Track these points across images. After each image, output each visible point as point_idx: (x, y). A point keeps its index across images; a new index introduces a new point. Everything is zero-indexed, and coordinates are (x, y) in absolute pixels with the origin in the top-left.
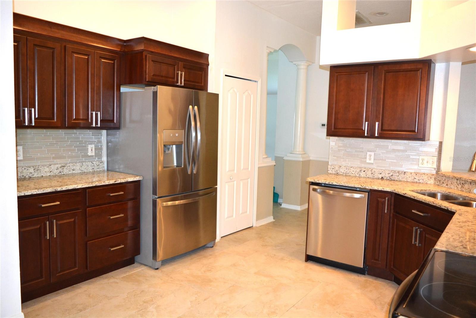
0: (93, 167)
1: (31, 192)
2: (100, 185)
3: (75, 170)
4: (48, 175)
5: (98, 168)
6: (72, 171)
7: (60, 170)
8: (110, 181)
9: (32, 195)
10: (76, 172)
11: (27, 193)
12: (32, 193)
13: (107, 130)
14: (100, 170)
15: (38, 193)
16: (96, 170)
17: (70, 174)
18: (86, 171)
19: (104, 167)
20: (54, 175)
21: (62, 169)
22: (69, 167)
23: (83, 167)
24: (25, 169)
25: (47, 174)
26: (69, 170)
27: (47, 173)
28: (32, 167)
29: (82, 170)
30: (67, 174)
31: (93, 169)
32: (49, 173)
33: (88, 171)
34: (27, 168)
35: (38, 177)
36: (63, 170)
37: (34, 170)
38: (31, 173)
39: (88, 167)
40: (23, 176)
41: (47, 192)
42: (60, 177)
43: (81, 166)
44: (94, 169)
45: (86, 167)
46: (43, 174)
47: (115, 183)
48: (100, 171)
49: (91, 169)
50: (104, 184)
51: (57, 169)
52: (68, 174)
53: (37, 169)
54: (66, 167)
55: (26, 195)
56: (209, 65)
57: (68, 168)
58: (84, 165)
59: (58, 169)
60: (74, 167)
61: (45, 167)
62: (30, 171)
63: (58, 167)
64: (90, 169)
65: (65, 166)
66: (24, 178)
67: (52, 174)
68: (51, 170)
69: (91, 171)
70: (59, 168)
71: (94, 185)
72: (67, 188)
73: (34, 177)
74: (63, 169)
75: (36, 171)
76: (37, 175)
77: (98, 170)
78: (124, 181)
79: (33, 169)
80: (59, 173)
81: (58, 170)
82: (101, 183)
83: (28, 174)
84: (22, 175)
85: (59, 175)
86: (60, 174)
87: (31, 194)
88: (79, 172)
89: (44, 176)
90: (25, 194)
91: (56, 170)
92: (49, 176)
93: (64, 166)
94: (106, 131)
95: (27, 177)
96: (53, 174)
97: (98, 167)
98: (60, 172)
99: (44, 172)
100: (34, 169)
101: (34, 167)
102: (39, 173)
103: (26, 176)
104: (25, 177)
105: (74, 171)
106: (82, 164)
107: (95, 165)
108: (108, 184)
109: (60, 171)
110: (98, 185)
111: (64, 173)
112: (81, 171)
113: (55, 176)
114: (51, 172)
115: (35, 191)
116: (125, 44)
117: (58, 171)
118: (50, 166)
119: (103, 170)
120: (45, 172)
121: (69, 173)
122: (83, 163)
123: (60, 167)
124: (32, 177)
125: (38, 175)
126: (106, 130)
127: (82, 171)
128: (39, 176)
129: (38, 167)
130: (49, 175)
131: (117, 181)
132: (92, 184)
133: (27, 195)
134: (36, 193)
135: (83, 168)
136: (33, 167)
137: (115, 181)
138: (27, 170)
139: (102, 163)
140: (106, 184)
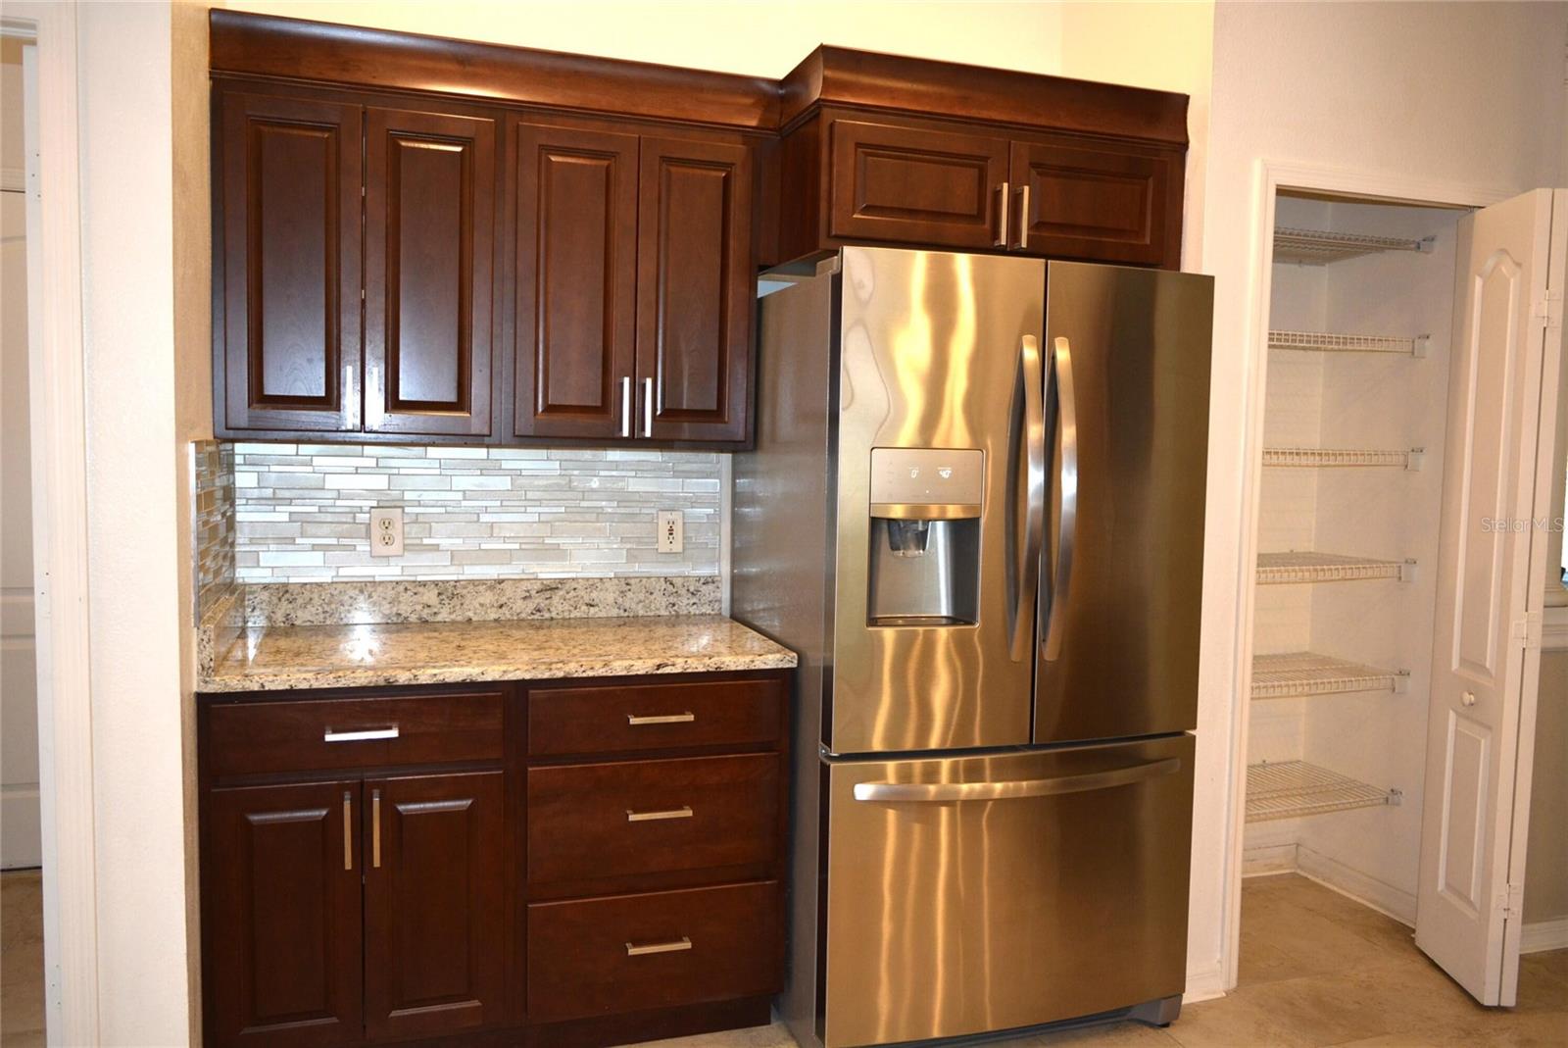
0: (672, 600)
1: (290, 680)
2: (584, 675)
3: (597, 605)
4: (492, 618)
5: (694, 604)
6: (584, 608)
7: (537, 601)
8: (632, 662)
9: (291, 693)
10: (603, 614)
11: (273, 681)
12: (292, 683)
13: (734, 452)
14: (704, 610)
15: (314, 687)
16: (685, 612)
17: (575, 618)
18: (641, 613)
19: (720, 601)
20: (515, 618)
21: (547, 599)
22: (572, 593)
23: (630, 595)
24: (406, 589)
25: (486, 613)
26: (572, 602)
27: (489, 611)
28: (433, 586)
29: (627, 606)
30: (564, 619)
31: (674, 605)
32: (494, 609)
33: (652, 614)
34: (415, 587)
35: (453, 622)
36: (547, 602)
37: (441, 597)
38: (429, 606)
39: (652, 597)
40: (400, 615)
41: (352, 685)
42: (538, 626)
43: (622, 592)
44: (675, 608)
45: (642, 596)
46: (470, 614)
47: (659, 672)
48: (702, 615)
49: (664, 604)
50: (604, 674)
51: (525, 598)
52: (570, 618)
53: (449, 594)
54: (561, 593)
55: (267, 689)
56: (1190, 145)
57: (568, 596)
58: (633, 588)
59: (530, 597)
60: (594, 595)
61: (482, 588)
62: (425, 598)
63: (528, 591)
64: (658, 606)
65: (557, 588)
66: (402, 623)
67: (505, 612)
68: (503, 600)
69: (663, 612)
70: (533, 593)
71: (560, 674)
72: (435, 675)
73: (438, 622)
74: (551, 598)
75: (446, 601)
76: (450, 613)
77: (693, 610)
78: (701, 669)
79: (437, 592)
80: (532, 614)
81: (528, 601)
82: (592, 668)
83: (419, 607)
84: (395, 610)
85: (533, 619)
86: (537, 616)
87: (287, 687)
88: (615, 612)
89: (474, 619)
90: (263, 686)
91: (520, 602)
92: (496, 620)
93: (554, 586)
94: (730, 455)
95: (413, 618)
96: (509, 617)
97: (694, 600)
98: (539, 611)
99: (478, 606)
100: (439, 594)
101: (440, 584)
102: (458, 608)
103: (408, 614)
104: (406, 618)
105: (592, 608)
106: (627, 584)
107: (683, 591)
108: (624, 673)
109: (538, 604)
110: (575, 675)
111: (554, 615)
112: (622, 611)
113: (519, 623)
114: (501, 606)
115: (305, 679)
116: (781, 92)
117: (531, 606)
118: (498, 586)
119: (716, 612)
120: (482, 605)
121: (572, 616)
122: (629, 581)
123: (537, 592)
124: (431, 619)
125: (453, 617)
126: (728, 452)
127: (625, 611)
128: (459, 618)
129: (455, 586)
130: (496, 616)
131: (667, 665)
132: (550, 669)
133: (270, 692)
134: (308, 687)
135: (632, 599)
136: (437, 585)
137: (659, 667)
138: (415, 594)
139: (711, 587)
140: (614, 673)
